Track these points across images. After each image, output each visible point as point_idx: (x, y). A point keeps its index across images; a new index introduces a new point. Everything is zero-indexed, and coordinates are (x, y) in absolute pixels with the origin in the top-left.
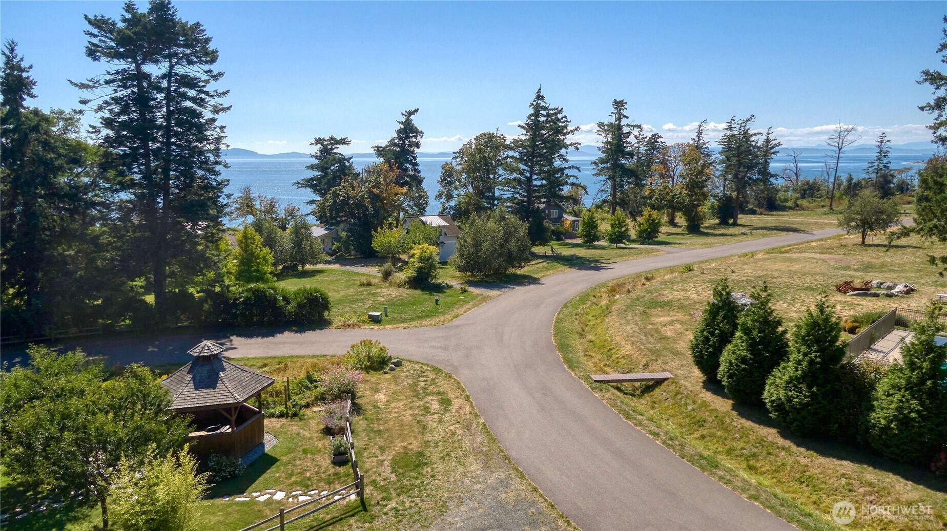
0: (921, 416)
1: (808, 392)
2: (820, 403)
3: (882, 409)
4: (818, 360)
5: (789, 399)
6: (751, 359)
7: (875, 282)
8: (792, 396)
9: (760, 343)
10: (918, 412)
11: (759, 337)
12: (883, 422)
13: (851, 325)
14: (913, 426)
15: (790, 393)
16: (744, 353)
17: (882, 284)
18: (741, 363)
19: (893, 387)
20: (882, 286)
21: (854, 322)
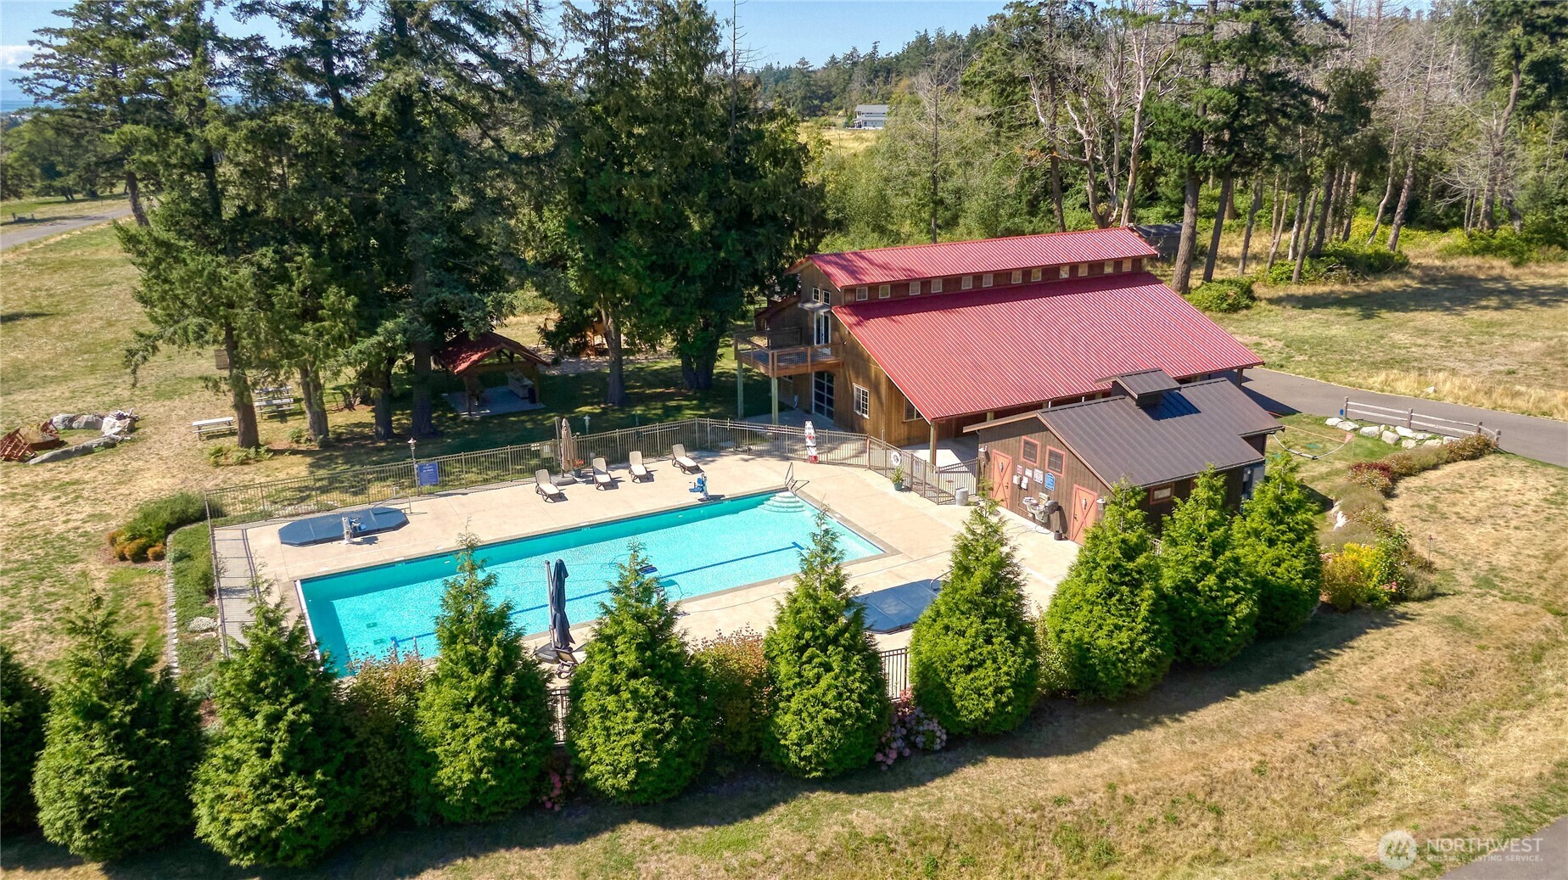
0: (518, 738)
1: (310, 787)
2: (338, 794)
3: (456, 754)
4: (306, 717)
5: (277, 819)
6: (131, 768)
7: (57, 419)
8: (279, 809)
9: (135, 724)
10: (511, 734)
11: (128, 713)
12: (466, 777)
13: (134, 545)
14: (513, 761)
15: (271, 807)
16: (109, 763)
17: (72, 420)
18: (111, 786)
19: (456, 707)
20: (75, 425)
21: (133, 538)
